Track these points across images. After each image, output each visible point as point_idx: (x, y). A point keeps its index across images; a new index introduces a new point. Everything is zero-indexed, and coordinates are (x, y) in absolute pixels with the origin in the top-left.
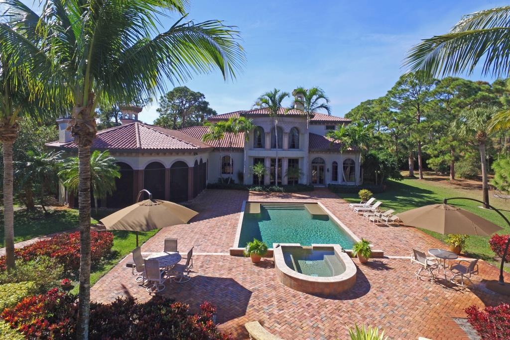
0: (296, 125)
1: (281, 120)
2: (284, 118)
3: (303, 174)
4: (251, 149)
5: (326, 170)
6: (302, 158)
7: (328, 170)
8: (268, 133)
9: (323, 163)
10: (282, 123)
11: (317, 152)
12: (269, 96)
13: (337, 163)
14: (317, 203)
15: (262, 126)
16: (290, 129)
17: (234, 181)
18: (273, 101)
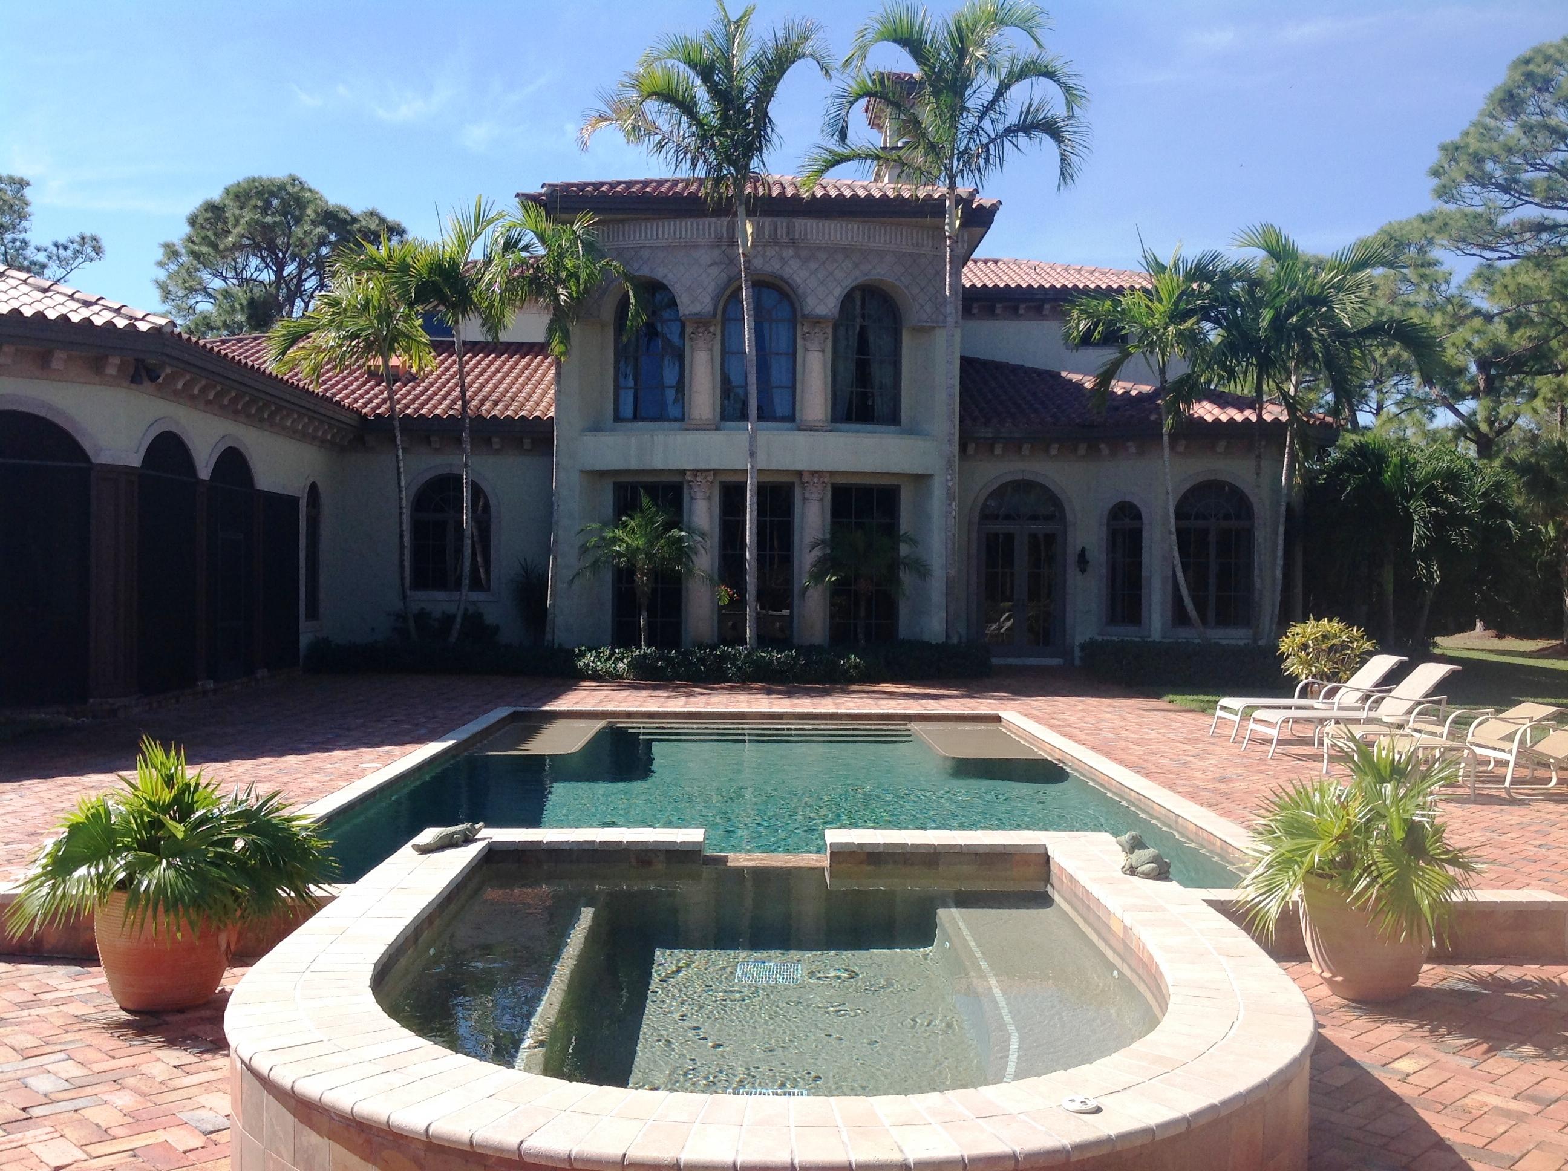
0: (880, 272)
1: (782, 232)
2: (799, 223)
3: (921, 570)
4: (596, 428)
5: (1072, 558)
6: (921, 480)
7: (1082, 559)
8: (702, 322)
9: (1049, 518)
10: (789, 253)
11: (1014, 446)
12: (692, 64)
13: (1138, 516)
14: (998, 719)
15: (660, 273)
16: (838, 292)
17: (496, 629)
18: (723, 96)
